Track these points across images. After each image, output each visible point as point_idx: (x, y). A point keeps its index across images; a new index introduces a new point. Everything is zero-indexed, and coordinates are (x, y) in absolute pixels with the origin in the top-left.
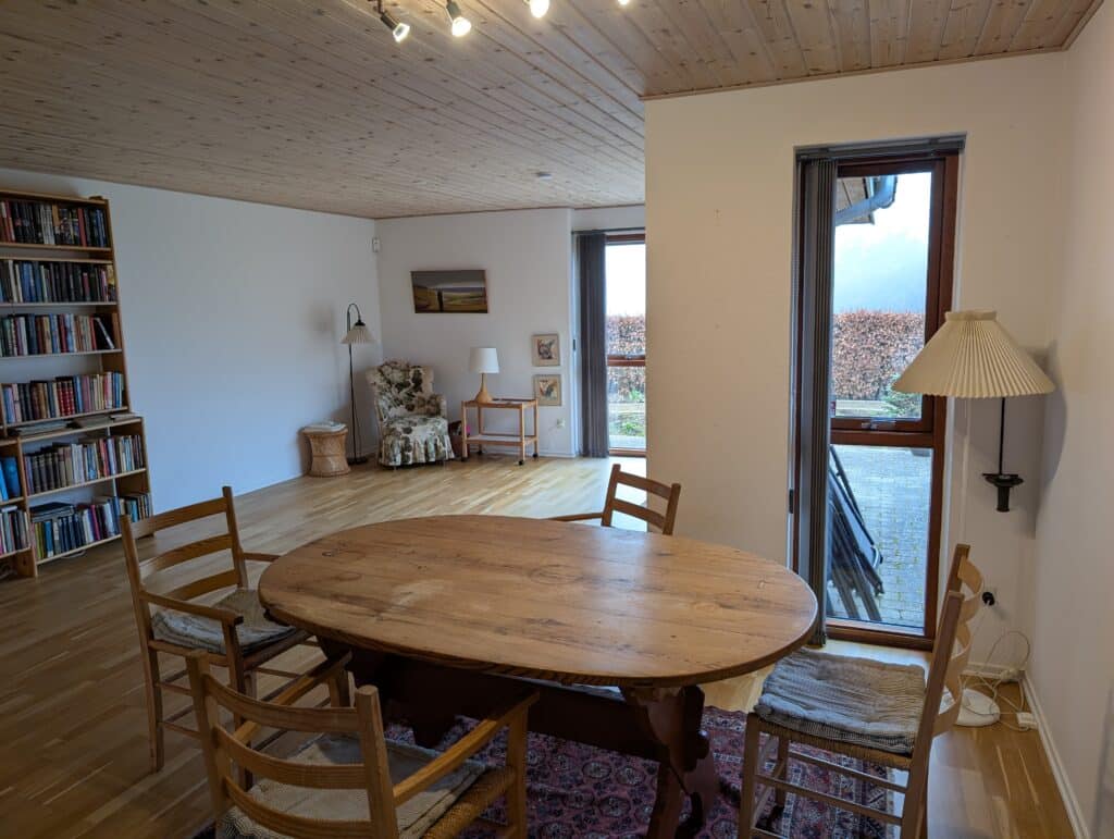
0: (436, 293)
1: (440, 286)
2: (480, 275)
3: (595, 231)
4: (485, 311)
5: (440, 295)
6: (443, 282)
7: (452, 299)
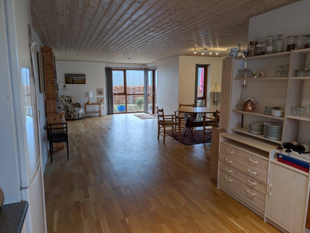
0: (72, 79)
1: (73, 78)
2: (84, 75)
3: (109, 68)
4: (85, 84)
5: (73, 80)
6: (73, 77)
7: (76, 81)
